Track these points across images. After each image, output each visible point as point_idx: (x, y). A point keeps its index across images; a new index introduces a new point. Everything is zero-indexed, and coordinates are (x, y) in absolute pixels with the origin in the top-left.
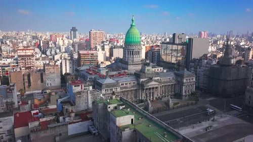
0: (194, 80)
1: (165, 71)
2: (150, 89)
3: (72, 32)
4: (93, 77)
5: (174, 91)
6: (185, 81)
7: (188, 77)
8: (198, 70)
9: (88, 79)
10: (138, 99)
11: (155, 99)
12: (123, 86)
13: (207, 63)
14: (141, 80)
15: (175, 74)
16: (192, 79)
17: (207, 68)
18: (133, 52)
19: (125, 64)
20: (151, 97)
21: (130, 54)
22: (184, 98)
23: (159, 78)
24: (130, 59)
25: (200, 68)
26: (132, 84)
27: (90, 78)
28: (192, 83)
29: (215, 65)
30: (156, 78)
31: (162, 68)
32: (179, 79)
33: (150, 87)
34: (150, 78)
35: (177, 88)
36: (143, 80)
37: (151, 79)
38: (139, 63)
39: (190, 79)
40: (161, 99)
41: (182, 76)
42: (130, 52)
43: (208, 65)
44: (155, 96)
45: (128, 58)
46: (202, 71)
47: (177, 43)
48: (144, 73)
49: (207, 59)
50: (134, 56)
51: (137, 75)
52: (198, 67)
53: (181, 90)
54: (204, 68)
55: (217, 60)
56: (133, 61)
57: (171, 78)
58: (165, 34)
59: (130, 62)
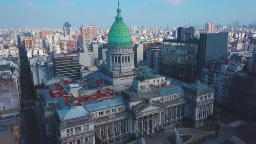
0: (212, 97)
1: (168, 83)
2: (146, 117)
3: (65, 28)
4: (56, 102)
5: (183, 114)
6: (198, 100)
7: (203, 93)
8: (215, 78)
9: (48, 106)
10: (127, 133)
11: (153, 131)
12: (101, 116)
13: (228, 70)
14: (132, 104)
15: (183, 88)
16: (209, 96)
17: (228, 77)
18: (119, 58)
19: (110, 76)
20: (148, 128)
21: (116, 62)
22: (197, 125)
23: (159, 98)
24: (116, 68)
25: (217, 76)
26: (117, 111)
27: (50, 104)
28: (209, 102)
29: (240, 72)
30: (155, 99)
31: (164, 78)
32: (190, 97)
33: (145, 114)
34: (145, 99)
35: (187, 110)
36: (134, 104)
37: (147, 102)
38: (130, 74)
39: (205, 97)
40: (163, 130)
41: (194, 93)
42: (116, 58)
43: (229, 73)
44: (154, 125)
45: (113, 67)
46: (221, 81)
47: (184, 40)
48: (136, 92)
49: (227, 64)
50: (122, 65)
51: (125, 96)
52: (215, 74)
53: (193, 113)
54: (223, 76)
55: (243, 65)
56: (120, 72)
57: (178, 95)
58: (168, 26)
59: (116, 73)
